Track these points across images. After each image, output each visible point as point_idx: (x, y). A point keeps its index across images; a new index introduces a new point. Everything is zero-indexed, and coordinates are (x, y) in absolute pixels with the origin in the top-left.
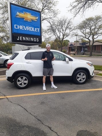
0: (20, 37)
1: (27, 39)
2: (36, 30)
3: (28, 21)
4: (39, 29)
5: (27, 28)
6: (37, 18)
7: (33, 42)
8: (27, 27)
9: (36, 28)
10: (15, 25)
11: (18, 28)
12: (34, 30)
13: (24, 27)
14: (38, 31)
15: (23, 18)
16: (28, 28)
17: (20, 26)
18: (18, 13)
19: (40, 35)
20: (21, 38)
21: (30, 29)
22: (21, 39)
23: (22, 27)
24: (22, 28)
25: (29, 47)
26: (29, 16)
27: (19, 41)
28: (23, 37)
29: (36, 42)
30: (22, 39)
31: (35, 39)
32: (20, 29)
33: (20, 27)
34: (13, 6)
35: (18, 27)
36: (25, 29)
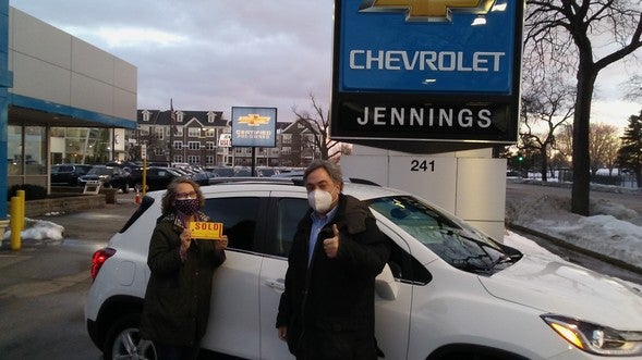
0: (377, 109)
1: (417, 116)
2: (480, 65)
3: (430, 20)
4: (497, 55)
5: (422, 58)
7: (456, 131)
8: (423, 53)
9: (476, 54)
10: (353, 53)
11: (369, 66)
12: (468, 62)
13: (404, 54)
14: (496, 68)
15: (403, 12)
16: (429, 57)
17: (381, 53)
20: (377, 116)
21: (436, 63)
22: (380, 119)
23: (392, 56)
24: (388, 59)
25: (421, 159)
27: (371, 129)
28: (394, 110)
29: (475, 132)
30: (387, 119)
31: (465, 115)
32: (381, 67)
33: (380, 59)
35: (369, 59)
36: (408, 67)
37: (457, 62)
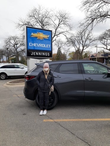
0: (34, 53)
1: (40, 54)
2: (48, 46)
3: (41, 39)
4: (50, 45)
6: (49, 36)
7: (45, 56)
10: (30, 43)
12: (46, 46)
13: (37, 44)
14: (50, 47)
15: (37, 37)
16: (41, 45)
18: (32, 34)
19: (51, 50)
21: (42, 46)
24: (35, 45)
25: (41, 60)
26: (41, 35)
27: (33, 56)
28: (36, 53)
29: (47, 56)
30: (36, 54)
31: (46, 54)
33: (34, 45)
34: (28, 28)
35: (32, 45)
36: (38, 46)
37: (45, 46)
